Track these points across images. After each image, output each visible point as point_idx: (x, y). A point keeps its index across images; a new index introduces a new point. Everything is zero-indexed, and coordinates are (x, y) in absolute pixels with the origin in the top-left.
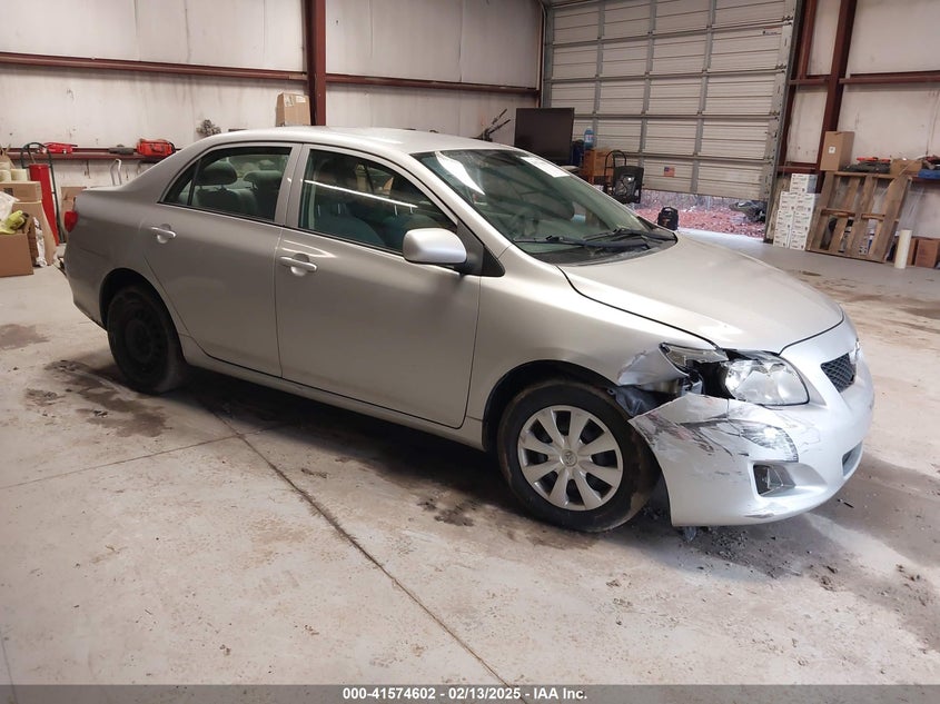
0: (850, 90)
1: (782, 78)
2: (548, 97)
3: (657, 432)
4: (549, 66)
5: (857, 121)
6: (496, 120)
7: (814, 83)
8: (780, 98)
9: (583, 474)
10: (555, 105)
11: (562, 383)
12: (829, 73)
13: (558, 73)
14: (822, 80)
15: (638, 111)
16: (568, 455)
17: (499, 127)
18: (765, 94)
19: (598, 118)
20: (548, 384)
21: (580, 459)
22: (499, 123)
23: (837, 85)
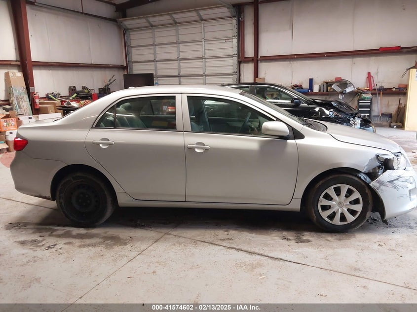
0: (261, 62)
1: (236, 59)
2: (131, 68)
3: (380, 186)
4: (130, 55)
5: (265, 74)
6: (110, 80)
7: (247, 60)
8: (236, 67)
9: (345, 209)
10: (135, 72)
11: (337, 176)
12: (253, 56)
13: (134, 59)
14: (251, 59)
15: (176, 74)
16: (340, 204)
17: (111, 83)
18: (230, 65)
19: (158, 77)
20: (330, 177)
21: (345, 204)
22: (111, 81)
23: (256, 60)
